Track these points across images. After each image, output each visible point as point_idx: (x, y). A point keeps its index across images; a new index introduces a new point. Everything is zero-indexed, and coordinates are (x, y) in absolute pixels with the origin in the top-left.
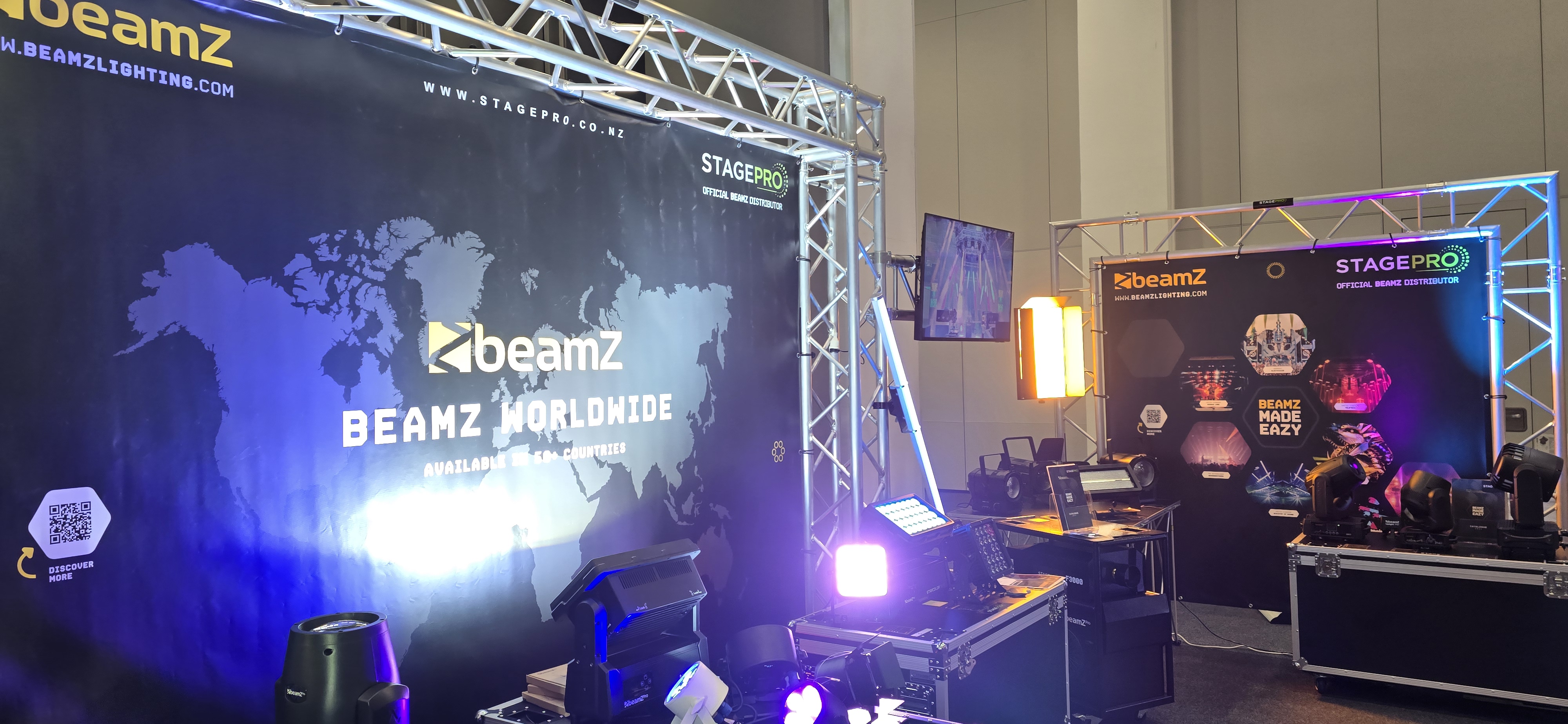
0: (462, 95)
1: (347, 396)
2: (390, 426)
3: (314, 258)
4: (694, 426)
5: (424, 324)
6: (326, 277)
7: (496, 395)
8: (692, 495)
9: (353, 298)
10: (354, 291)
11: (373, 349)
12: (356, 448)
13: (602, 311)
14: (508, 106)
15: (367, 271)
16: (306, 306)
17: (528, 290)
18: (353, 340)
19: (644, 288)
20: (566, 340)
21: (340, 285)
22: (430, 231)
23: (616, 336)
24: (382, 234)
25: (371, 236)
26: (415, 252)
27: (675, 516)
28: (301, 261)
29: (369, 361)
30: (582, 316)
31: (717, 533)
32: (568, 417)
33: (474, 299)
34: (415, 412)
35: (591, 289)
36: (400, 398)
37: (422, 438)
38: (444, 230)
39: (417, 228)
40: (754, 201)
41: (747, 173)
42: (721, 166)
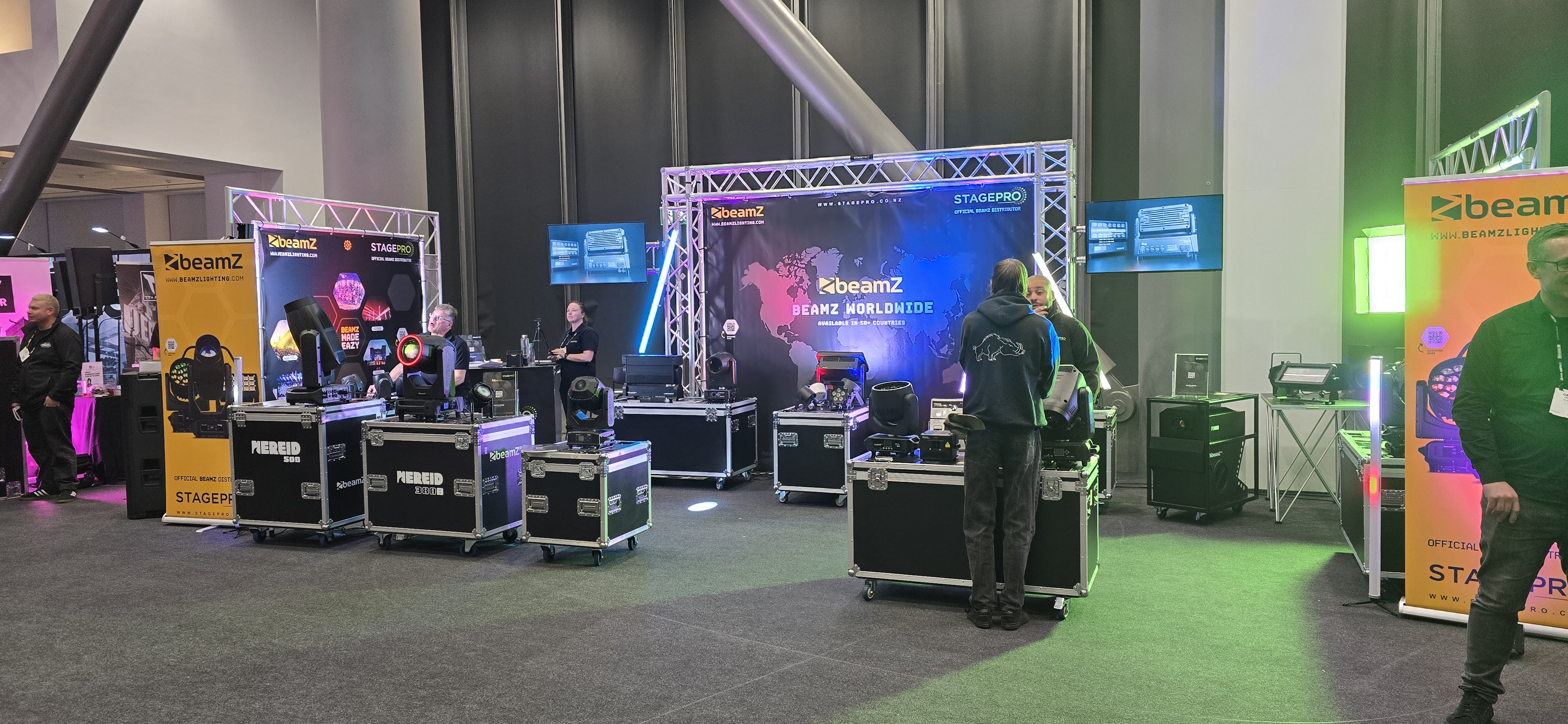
0: (831, 204)
1: (794, 301)
2: (807, 310)
3: (784, 263)
4: (947, 316)
6: (788, 268)
7: (844, 301)
8: (947, 346)
10: (796, 270)
11: (802, 287)
13: (891, 270)
14: (848, 203)
15: (799, 265)
16: (782, 276)
17: (858, 265)
18: (796, 285)
19: (915, 259)
20: (875, 282)
21: (791, 270)
22: (820, 250)
23: (900, 280)
24: (804, 253)
25: (801, 255)
26: (815, 257)
27: (936, 354)
28: (781, 263)
29: (799, 289)
30: (881, 272)
32: (875, 309)
33: (835, 270)
34: (815, 306)
35: (886, 262)
36: (810, 302)
37: (817, 313)
38: (825, 249)
39: (815, 250)
40: (994, 210)
41: (990, 197)
42: (969, 198)
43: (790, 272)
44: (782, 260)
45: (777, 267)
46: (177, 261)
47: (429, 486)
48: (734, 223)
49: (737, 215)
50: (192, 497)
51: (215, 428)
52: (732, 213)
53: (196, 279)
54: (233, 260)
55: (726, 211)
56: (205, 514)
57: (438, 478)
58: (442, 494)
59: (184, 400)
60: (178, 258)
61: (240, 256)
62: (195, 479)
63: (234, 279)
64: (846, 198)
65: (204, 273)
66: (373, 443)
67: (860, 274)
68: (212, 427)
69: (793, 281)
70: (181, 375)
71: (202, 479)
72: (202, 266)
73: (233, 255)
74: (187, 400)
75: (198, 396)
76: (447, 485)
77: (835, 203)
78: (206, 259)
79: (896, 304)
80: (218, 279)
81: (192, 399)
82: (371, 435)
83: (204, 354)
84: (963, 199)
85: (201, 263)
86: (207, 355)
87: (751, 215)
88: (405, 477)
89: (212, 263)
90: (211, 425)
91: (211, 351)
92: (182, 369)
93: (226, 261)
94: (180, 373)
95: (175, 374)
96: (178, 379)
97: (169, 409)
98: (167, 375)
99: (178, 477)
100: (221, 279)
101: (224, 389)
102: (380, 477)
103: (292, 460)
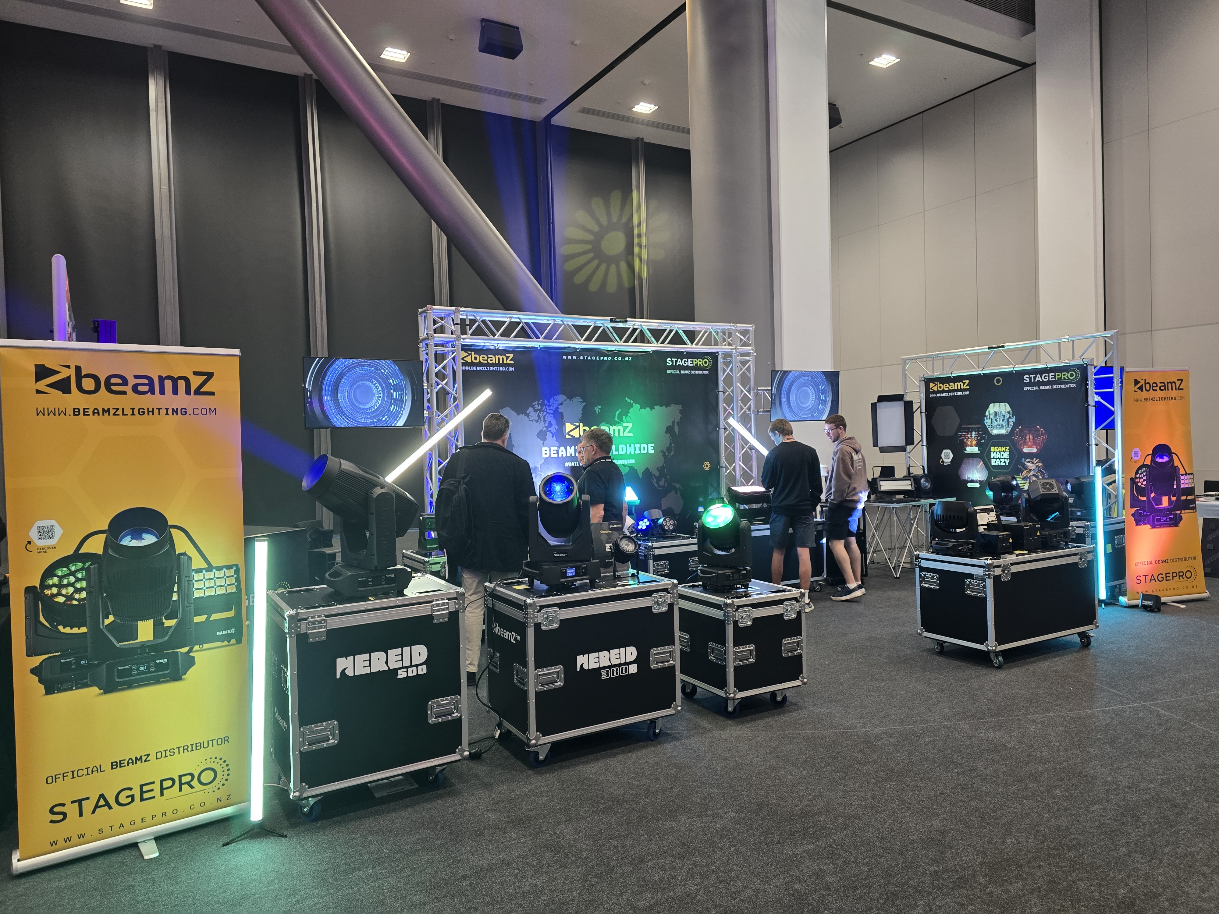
0: (575, 358)
1: (543, 444)
2: (555, 452)
3: (534, 408)
4: (664, 455)
5: (565, 424)
6: (537, 413)
8: (664, 479)
9: (544, 418)
10: (544, 416)
11: (550, 431)
12: (546, 458)
13: (624, 417)
14: (589, 358)
15: (548, 411)
16: (532, 421)
17: (598, 412)
18: (545, 429)
19: (641, 408)
20: (611, 427)
21: (541, 415)
22: (566, 398)
23: (630, 425)
24: (552, 400)
25: (549, 401)
26: (562, 404)
27: (656, 486)
28: (531, 409)
29: (549, 433)
30: (616, 419)
31: (676, 493)
33: (580, 416)
34: (562, 448)
35: (620, 410)
36: (558, 444)
37: (564, 455)
38: (570, 397)
39: (562, 398)
40: (693, 372)
41: (689, 362)
42: (676, 362)
43: (539, 416)
44: (533, 407)
45: (528, 412)
46: (69, 377)
48: (484, 368)
49: (487, 360)
51: (149, 667)
52: (482, 358)
53: (112, 411)
54: (196, 382)
55: (476, 356)
56: (122, 825)
57: (631, 653)
59: (76, 630)
60: (72, 373)
61: (210, 375)
62: (99, 770)
63: (196, 412)
64: (588, 353)
65: (131, 400)
66: (543, 628)
67: (600, 420)
68: (141, 669)
69: (541, 426)
70: (69, 585)
71: (115, 765)
72: (127, 389)
73: (195, 373)
74: (84, 630)
75: (111, 618)
76: (642, 660)
77: (578, 357)
78: (136, 377)
79: (628, 445)
80: (163, 412)
81: (94, 625)
82: (540, 618)
83: (128, 541)
84: (672, 362)
85: (124, 384)
86: (135, 543)
87: (501, 362)
88: (586, 661)
89: (149, 385)
90: (139, 664)
91: (143, 535)
92: (73, 573)
93: (181, 383)
94: (65, 582)
95: (54, 585)
96: (59, 594)
97: (31, 652)
98: (30, 590)
99: (55, 778)
100: (170, 411)
101: (175, 597)
102: (553, 669)
103: (412, 672)
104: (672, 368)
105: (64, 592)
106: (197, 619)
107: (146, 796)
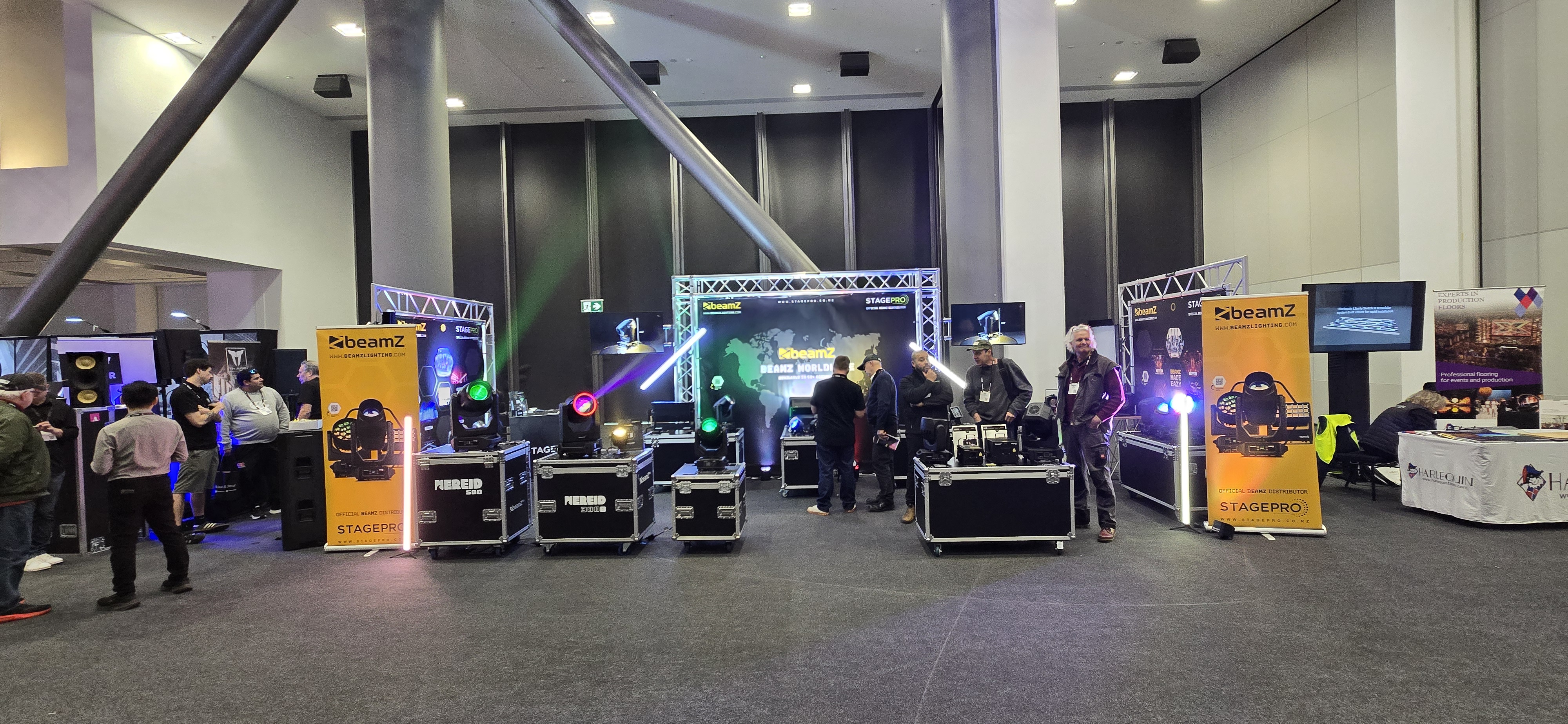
0: (787, 302)
1: (762, 363)
3: (756, 338)
5: (778, 349)
6: (758, 342)
7: (796, 363)
10: (763, 344)
11: (767, 354)
12: (764, 373)
13: (828, 343)
14: (798, 302)
15: (766, 340)
16: (754, 347)
17: (805, 340)
18: (763, 353)
19: (842, 337)
20: (816, 351)
21: (760, 343)
22: (780, 330)
23: (833, 349)
24: (769, 332)
25: (767, 333)
26: (776, 335)
28: (753, 339)
29: (766, 356)
30: (821, 345)
32: (817, 368)
33: (791, 343)
34: (777, 366)
35: (825, 338)
36: (774, 363)
37: (778, 371)
38: (783, 330)
39: (776, 330)
40: (890, 308)
41: (887, 300)
42: (875, 300)
43: (759, 344)
44: (754, 337)
45: (751, 341)
46: (342, 341)
47: (594, 506)
48: (719, 313)
49: (721, 308)
50: (353, 529)
51: (376, 472)
52: (719, 306)
53: (360, 356)
54: (396, 340)
56: (366, 541)
57: (601, 499)
58: (605, 511)
59: (347, 452)
60: (344, 339)
61: (402, 337)
62: (357, 514)
63: (395, 355)
64: (797, 298)
65: (368, 350)
66: (544, 477)
67: (807, 346)
68: (373, 472)
69: (760, 351)
70: (344, 431)
71: (363, 514)
72: (366, 345)
73: (396, 337)
74: (350, 452)
75: (361, 448)
76: (609, 504)
77: (790, 301)
78: (370, 340)
80: (381, 355)
81: (354, 450)
82: (541, 471)
83: (367, 414)
84: (871, 300)
85: (365, 343)
86: (370, 415)
87: (731, 308)
88: (571, 500)
89: (376, 343)
90: (372, 470)
91: (373, 412)
92: (345, 427)
93: (389, 341)
94: (342, 430)
95: (338, 431)
96: (340, 435)
97: (330, 459)
98: (329, 432)
99: (340, 514)
100: (384, 355)
101: (386, 441)
102: (549, 502)
103: (474, 493)
104: (871, 305)
105: (342, 434)
106: (395, 453)
107: (375, 530)
